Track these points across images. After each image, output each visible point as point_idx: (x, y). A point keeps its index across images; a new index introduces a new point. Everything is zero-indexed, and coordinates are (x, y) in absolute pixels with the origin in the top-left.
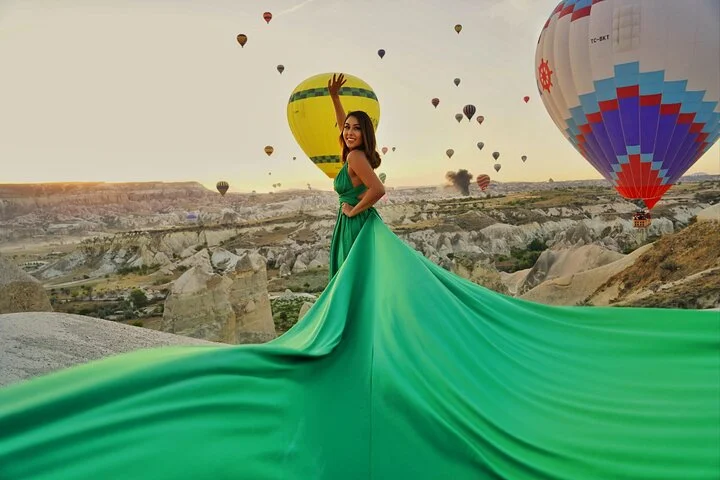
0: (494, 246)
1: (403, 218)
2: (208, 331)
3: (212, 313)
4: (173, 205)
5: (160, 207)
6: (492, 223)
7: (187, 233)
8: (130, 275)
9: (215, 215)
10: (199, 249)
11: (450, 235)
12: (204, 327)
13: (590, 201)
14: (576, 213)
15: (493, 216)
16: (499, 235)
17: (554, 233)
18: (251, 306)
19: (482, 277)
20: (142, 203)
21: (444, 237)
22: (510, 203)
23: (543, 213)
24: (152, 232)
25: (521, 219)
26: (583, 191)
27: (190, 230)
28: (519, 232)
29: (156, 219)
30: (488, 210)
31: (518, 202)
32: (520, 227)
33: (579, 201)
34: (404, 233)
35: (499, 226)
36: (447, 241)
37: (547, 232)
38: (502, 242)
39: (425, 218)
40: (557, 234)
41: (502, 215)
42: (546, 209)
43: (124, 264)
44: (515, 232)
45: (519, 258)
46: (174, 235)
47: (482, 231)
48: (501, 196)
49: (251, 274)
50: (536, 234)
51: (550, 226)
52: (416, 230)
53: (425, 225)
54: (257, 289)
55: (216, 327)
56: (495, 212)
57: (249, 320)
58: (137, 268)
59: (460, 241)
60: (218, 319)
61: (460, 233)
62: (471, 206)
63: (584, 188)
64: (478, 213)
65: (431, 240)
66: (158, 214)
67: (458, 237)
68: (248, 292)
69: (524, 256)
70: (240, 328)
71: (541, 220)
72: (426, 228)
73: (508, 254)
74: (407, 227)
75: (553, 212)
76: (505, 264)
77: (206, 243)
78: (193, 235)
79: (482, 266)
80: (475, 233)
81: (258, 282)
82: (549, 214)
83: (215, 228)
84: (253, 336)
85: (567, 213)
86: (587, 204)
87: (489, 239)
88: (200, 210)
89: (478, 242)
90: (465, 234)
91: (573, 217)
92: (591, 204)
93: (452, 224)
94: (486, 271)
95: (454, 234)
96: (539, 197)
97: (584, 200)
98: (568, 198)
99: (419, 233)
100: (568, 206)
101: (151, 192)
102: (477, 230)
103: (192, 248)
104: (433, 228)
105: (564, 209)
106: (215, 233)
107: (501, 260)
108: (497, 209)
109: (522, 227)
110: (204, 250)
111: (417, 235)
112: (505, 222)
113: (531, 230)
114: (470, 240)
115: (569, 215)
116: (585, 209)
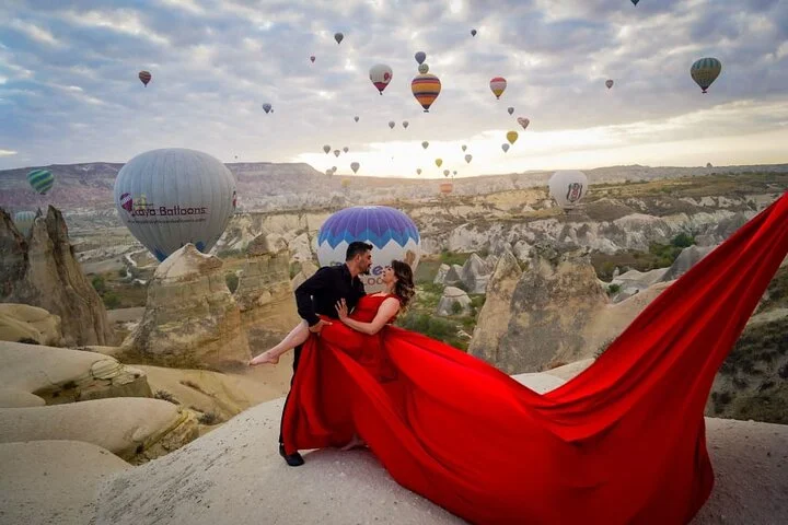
0: (629, 239)
1: (523, 205)
2: (198, 326)
3: (205, 304)
4: (282, 187)
5: (268, 190)
6: (629, 213)
7: (288, 216)
8: (229, 257)
9: (323, 198)
10: (299, 233)
11: (576, 226)
12: (193, 321)
13: (756, 189)
14: (737, 203)
15: (630, 205)
16: (636, 227)
17: (706, 227)
18: (265, 298)
19: (570, 274)
20: (251, 184)
21: (569, 227)
22: (653, 190)
23: (695, 203)
24: (253, 215)
25: (666, 209)
26: (748, 177)
27: (292, 213)
28: (662, 225)
29: (263, 202)
30: (625, 199)
31: (663, 190)
32: (663, 218)
33: (741, 188)
34: (522, 222)
35: (636, 216)
36: (573, 232)
37: (697, 226)
38: (639, 235)
39: (549, 206)
40: (710, 228)
41: (642, 204)
42: (698, 199)
43: (224, 246)
44: (656, 224)
45: (660, 255)
46: (275, 218)
47: (615, 222)
48: (643, 182)
49: (266, 258)
50: (684, 228)
51: (701, 218)
52: (537, 218)
53: (548, 213)
54: (275, 277)
55: (209, 321)
56: (634, 200)
57: (262, 315)
58: (236, 252)
59: (588, 233)
60: (214, 312)
61: (589, 224)
62: (606, 192)
63: (751, 173)
64: (613, 201)
65: (553, 231)
66: (266, 196)
67: (585, 228)
68: (262, 281)
69: (665, 253)
70: (251, 324)
71: (690, 211)
72: (549, 217)
73: (646, 250)
74: (526, 215)
75: (707, 201)
76: (641, 261)
77: (307, 228)
78: (295, 218)
79: (571, 259)
80: (606, 224)
81: (276, 268)
82: (701, 204)
83: (317, 212)
84: (267, 335)
85: (725, 203)
86: (751, 193)
87: (623, 232)
88: (309, 192)
89: (610, 235)
90: (594, 225)
91: (732, 208)
92: (757, 193)
93: (580, 213)
94: (574, 266)
95: (581, 225)
96: (690, 183)
97: (749, 188)
98: (727, 185)
99: (539, 223)
100: (727, 195)
101: (261, 173)
102: (610, 220)
103: (293, 232)
104: (556, 217)
105: (722, 199)
106: (318, 217)
107: (636, 256)
108: (636, 197)
109: (666, 219)
110: (304, 235)
111: (537, 225)
112: (645, 213)
113: (676, 223)
114: (600, 233)
115: (726, 206)
116: (749, 198)
